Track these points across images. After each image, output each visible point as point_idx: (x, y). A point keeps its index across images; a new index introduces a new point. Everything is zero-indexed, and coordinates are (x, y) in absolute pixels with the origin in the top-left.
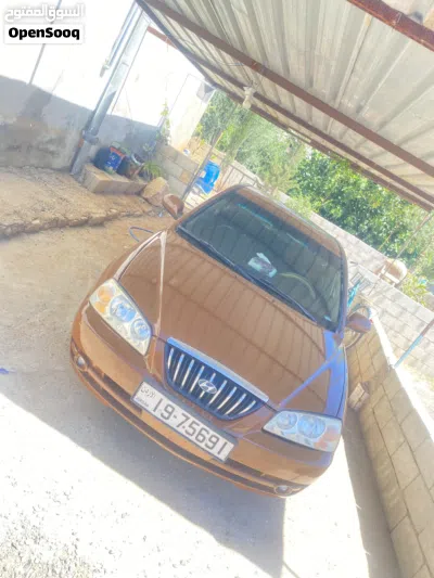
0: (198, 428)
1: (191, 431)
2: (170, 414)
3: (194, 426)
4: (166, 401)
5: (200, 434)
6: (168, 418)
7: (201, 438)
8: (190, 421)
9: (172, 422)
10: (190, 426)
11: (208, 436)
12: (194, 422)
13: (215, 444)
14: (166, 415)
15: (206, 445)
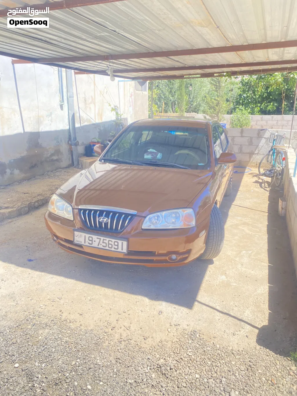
0: (107, 242)
1: (104, 245)
2: (92, 241)
3: (105, 241)
4: (87, 236)
5: (109, 244)
6: (92, 244)
7: (110, 246)
8: (102, 241)
9: (95, 244)
10: (103, 242)
11: (113, 243)
12: (104, 240)
13: (118, 245)
14: (91, 242)
15: (114, 248)
